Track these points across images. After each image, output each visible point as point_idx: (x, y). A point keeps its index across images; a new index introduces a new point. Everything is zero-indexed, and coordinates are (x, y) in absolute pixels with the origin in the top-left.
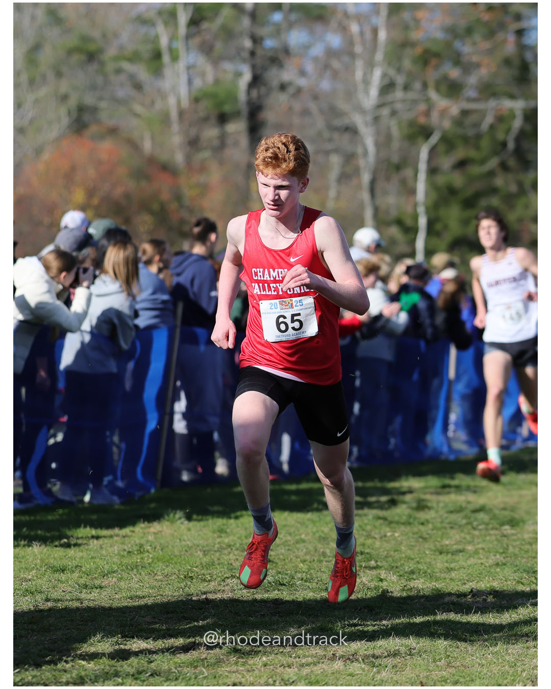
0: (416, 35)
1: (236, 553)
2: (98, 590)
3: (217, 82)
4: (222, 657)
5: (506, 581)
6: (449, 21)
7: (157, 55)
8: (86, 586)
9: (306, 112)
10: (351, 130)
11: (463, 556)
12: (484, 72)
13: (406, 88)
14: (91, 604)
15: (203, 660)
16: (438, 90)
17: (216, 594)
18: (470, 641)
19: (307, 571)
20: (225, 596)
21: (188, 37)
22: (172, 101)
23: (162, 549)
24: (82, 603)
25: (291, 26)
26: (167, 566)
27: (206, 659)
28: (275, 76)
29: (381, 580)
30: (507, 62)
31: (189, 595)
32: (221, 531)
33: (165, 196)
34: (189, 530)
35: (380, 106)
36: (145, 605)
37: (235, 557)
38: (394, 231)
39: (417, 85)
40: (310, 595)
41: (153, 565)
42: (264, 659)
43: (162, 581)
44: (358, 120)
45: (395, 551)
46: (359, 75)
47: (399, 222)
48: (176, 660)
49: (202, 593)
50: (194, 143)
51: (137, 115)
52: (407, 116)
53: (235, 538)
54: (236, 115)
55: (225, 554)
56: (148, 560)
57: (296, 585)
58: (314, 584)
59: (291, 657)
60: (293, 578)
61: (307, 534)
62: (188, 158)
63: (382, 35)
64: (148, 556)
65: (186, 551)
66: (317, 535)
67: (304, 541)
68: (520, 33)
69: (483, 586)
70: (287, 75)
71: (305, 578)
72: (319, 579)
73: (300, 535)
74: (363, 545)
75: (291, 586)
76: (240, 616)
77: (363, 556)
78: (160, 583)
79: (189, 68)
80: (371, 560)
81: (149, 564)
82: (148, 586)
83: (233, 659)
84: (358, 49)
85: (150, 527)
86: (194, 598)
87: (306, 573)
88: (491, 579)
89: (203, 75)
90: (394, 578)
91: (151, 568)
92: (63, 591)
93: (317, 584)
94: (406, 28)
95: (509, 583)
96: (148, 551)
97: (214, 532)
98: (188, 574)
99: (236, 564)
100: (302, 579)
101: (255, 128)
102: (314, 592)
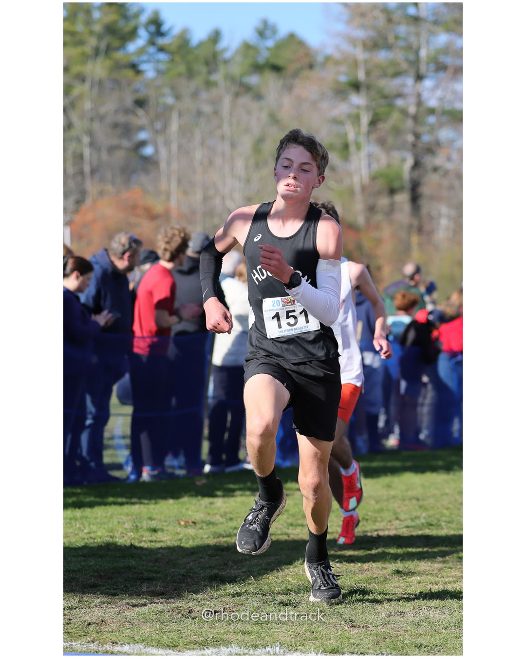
1: (399, 502)
2: (300, 528)
3: (389, 165)
4: (388, 577)
7: (346, 146)
8: (292, 525)
14: (296, 538)
15: (374, 578)
20: (392, 533)
21: (369, 133)
22: (356, 180)
24: (289, 536)
25: (441, 125)
27: (377, 578)
28: (429, 161)
32: (389, 486)
37: (398, 505)
42: (419, 578)
48: (356, 578)
50: (371, 209)
51: (333, 190)
53: (398, 492)
54: (401, 189)
55: (391, 503)
57: (441, 525)
59: (438, 577)
60: (439, 520)
61: (449, 489)
62: (368, 220)
67: (447, 494)
70: (439, 160)
73: (445, 490)
75: (438, 526)
79: (370, 156)
82: (335, 524)
83: (396, 578)
86: (369, 534)
89: (378, 161)
92: (276, 528)
97: (383, 487)
99: (399, 510)
100: (445, 522)
101: (415, 198)
102: (454, 531)
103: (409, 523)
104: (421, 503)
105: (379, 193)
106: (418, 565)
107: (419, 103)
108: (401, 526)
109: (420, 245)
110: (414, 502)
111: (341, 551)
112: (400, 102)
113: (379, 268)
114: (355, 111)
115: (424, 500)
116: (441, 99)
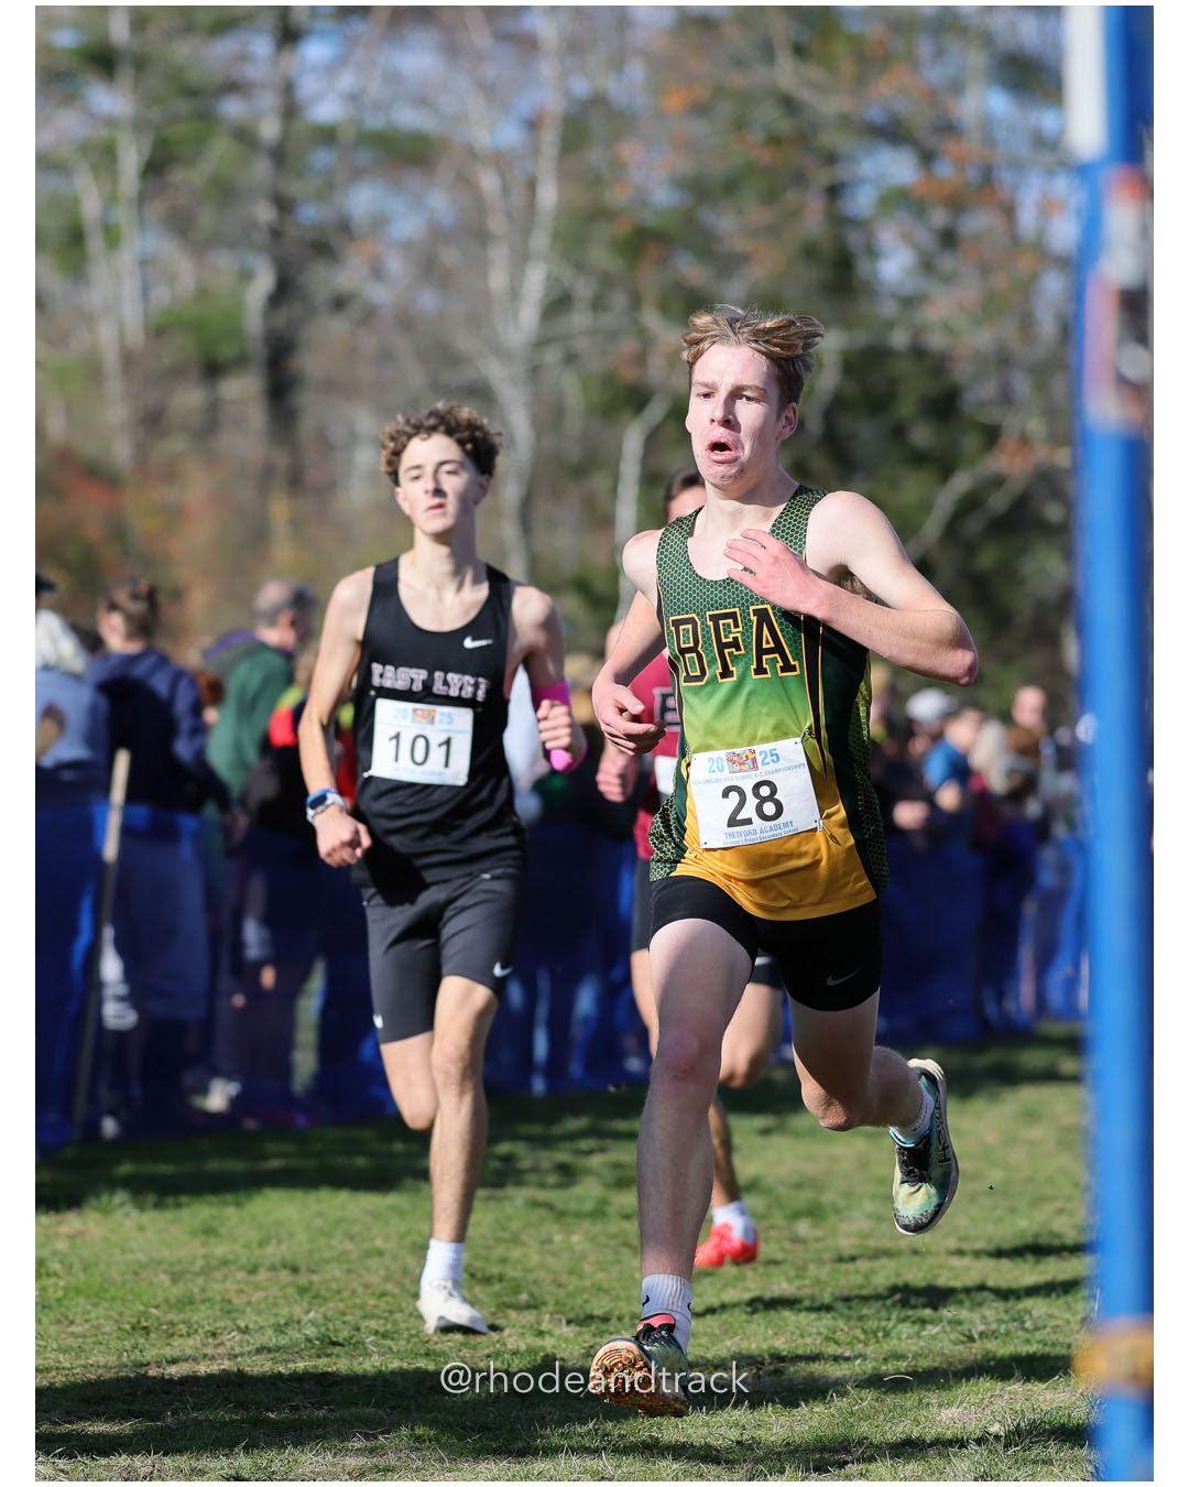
0: (617, 196)
1: (240, 1275)
3: (202, 293)
5: (802, 1336)
6: (684, 166)
7: (77, 237)
9: (385, 356)
10: (482, 393)
11: (711, 1284)
12: (759, 273)
13: (598, 305)
16: (664, 309)
17: (198, 1364)
18: (727, 1462)
19: (386, 1315)
20: (214, 1368)
21: (142, 199)
22: (106, 334)
23: (85, 1269)
25: (357, 174)
26: (95, 1305)
28: (324, 280)
29: (541, 1334)
30: (810, 252)
31: (142, 1365)
32: (209, 1231)
33: (94, 529)
34: (141, 1228)
35: (541, 342)
36: (49, 1388)
37: (237, 1287)
38: (572, 605)
39: (619, 300)
40: (395, 1365)
41: (65, 1302)
43: (85, 1336)
44: (495, 372)
45: (571, 1273)
46: (498, 279)
47: (582, 587)
49: (167, 1362)
50: (152, 421)
52: (597, 364)
53: (238, 1247)
54: (240, 362)
55: (217, 1281)
56: (55, 1291)
57: (363, 1344)
58: (403, 1343)
60: (358, 1329)
61: (387, 1238)
62: (142, 454)
63: (548, 195)
64: (56, 1283)
65: (136, 1273)
66: (408, 1240)
67: (380, 1253)
68: (834, 191)
69: (753, 1346)
70: (349, 274)
71: (382, 1330)
72: (414, 1332)
73: (373, 1240)
74: (504, 1260)
75: (353, 1345)
76: (246, 1409)
77: (504, 1284)
78: (81, 1340)
79: (145, 263)
80: (520, 1293)
81: (59, 1301)
84: (496, 224)
85: (59, 1224)
86: (152, 1373)
87: (386, 1319)
88: (770, 1332)
89: (172, 279)
90: (567, 1331)
91: (63, 1310)
93: (409, 1342)
94: (596, 181)
95: (808, 1340)
96: (56, 1274)
97: (193, 1234)
98: (139, 1322)
99: (238, 1301)
100: (377, 1333)
101: (281, 389)
102: (402, 1360)
103: (270, 1338)
104: (303, 1280)
105: (174, 374)
106: (296, 1461)
107: (290, 109)
108: (247, 1349)
109: (296, 523)
110: (285, 1276)
111: (72, 1423)
112: (232, 108)
113: (178, 595)
114: (103, 133)
115: (313, 1272)
116: (354, 98)
